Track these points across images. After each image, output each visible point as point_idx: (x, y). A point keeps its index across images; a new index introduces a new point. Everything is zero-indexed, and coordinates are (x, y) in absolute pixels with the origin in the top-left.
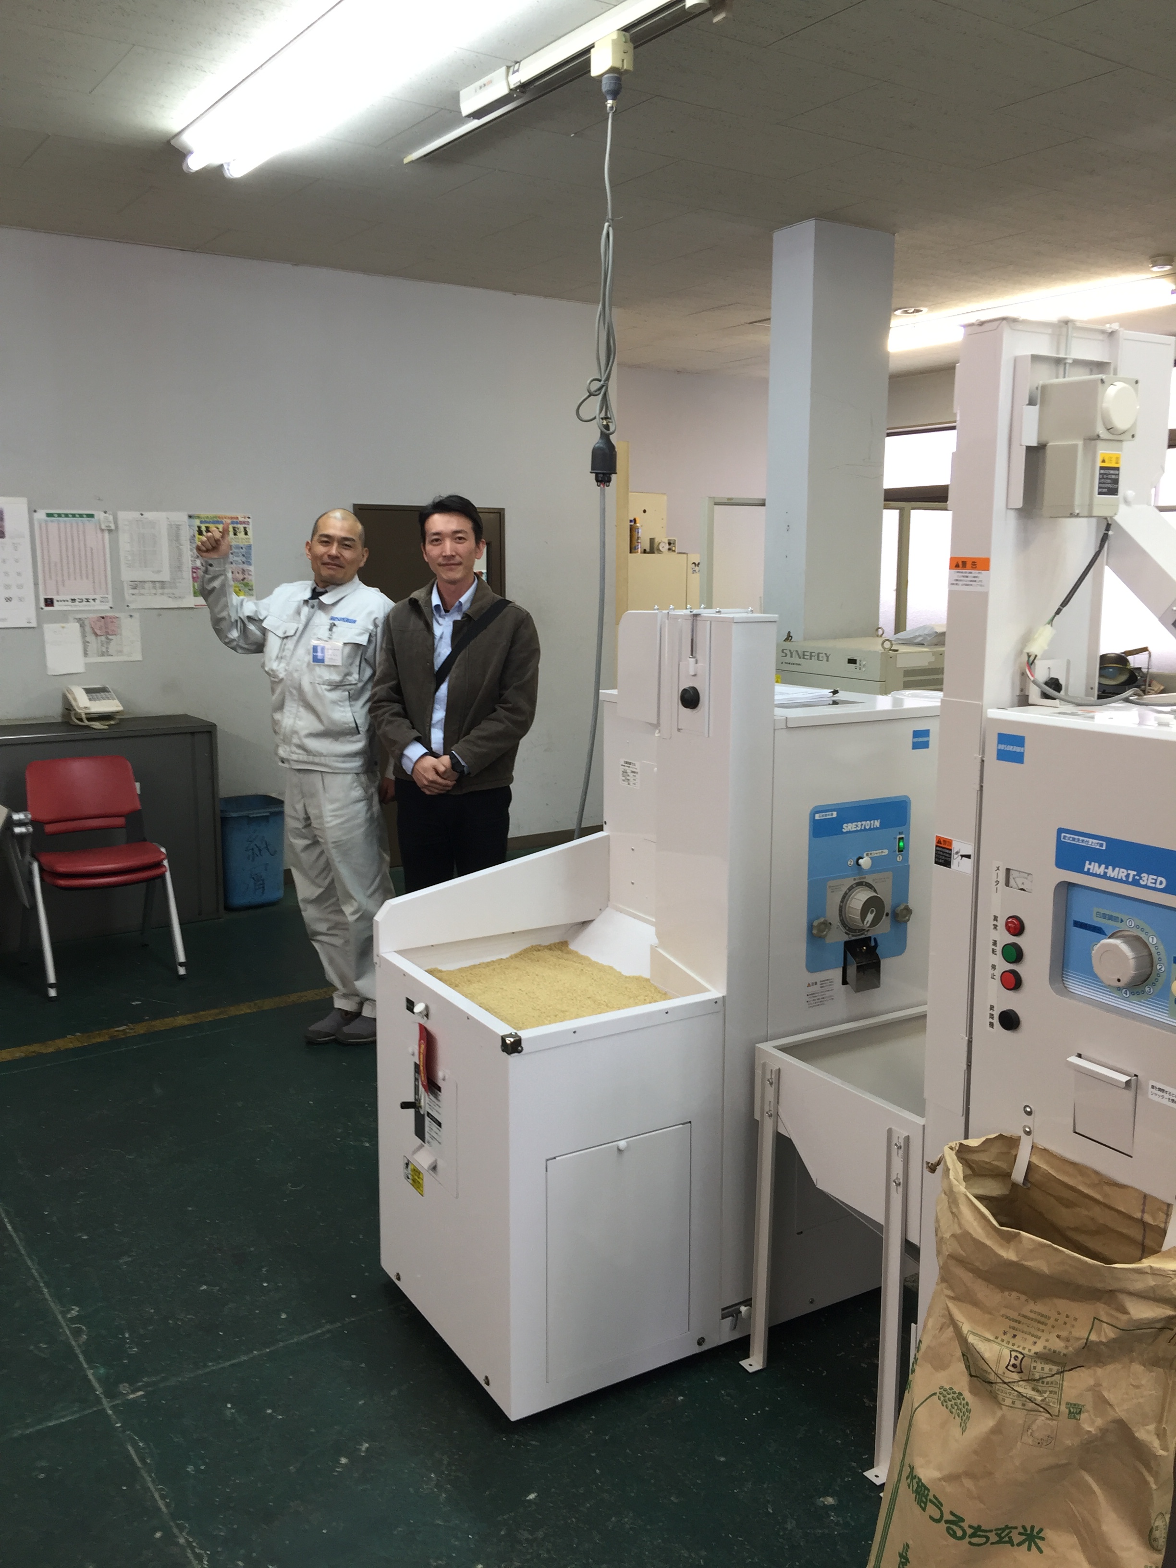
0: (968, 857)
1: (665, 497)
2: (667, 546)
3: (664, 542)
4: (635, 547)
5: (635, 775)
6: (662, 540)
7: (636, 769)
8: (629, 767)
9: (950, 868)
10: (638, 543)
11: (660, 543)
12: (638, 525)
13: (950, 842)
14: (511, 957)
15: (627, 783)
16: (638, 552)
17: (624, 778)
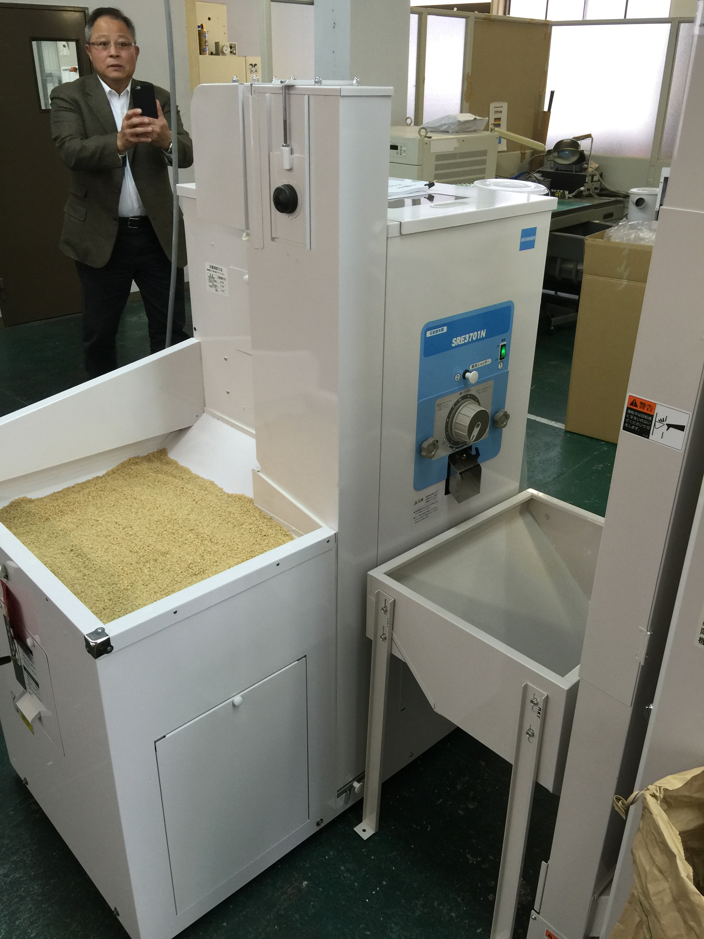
0: (681, 428)
1: (225, 6)
2: (229, 50)
3: (227, 46)
4: (204, 49)
5: (223, 281)
6: (225, 43)
7: (223, 274)
8: (216, 272)
9: (648, 438)
10: (206, 46)
11: (223, 46)
12: (205, 30)
13: (652, 406)
14: (108, 474)
15: (215, 289)
16: (206, 54)
17: (211, 284)
